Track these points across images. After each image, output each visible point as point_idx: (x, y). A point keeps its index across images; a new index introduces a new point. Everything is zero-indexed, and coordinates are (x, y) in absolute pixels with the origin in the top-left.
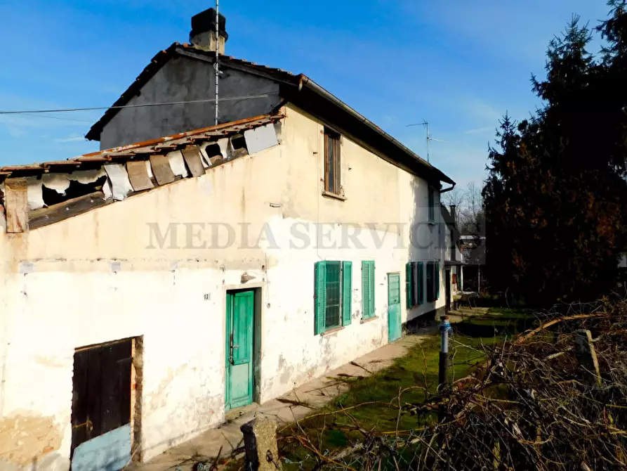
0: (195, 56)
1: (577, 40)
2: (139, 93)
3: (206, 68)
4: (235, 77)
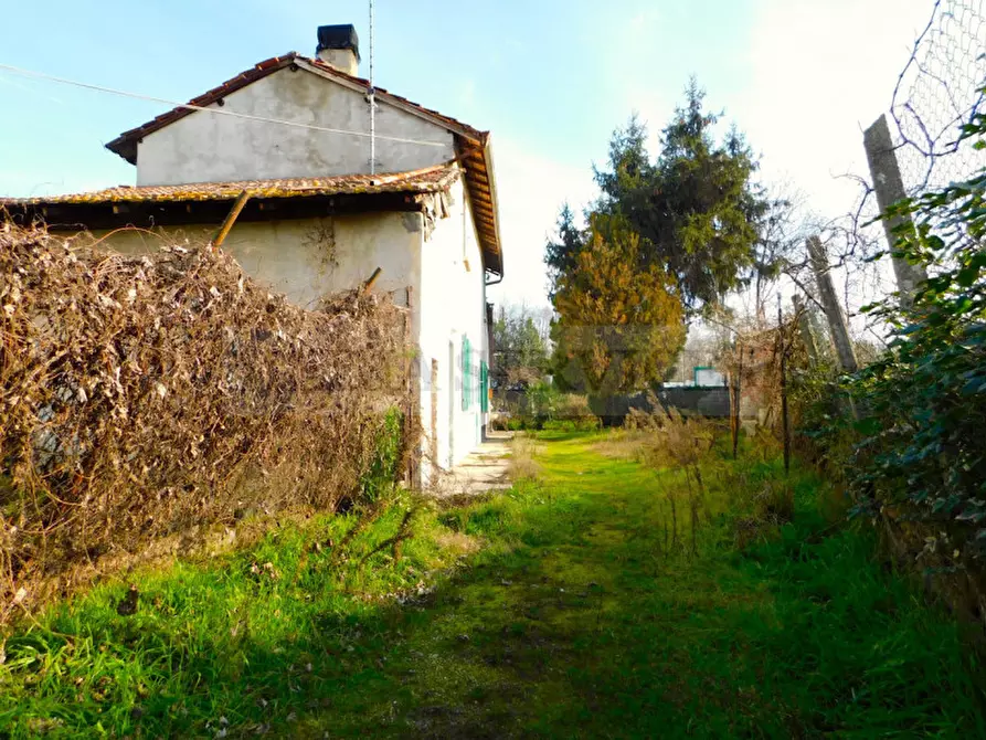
1: (635, 138)
2: (221, 103)
3: (345, 93)
4: (390, 115)
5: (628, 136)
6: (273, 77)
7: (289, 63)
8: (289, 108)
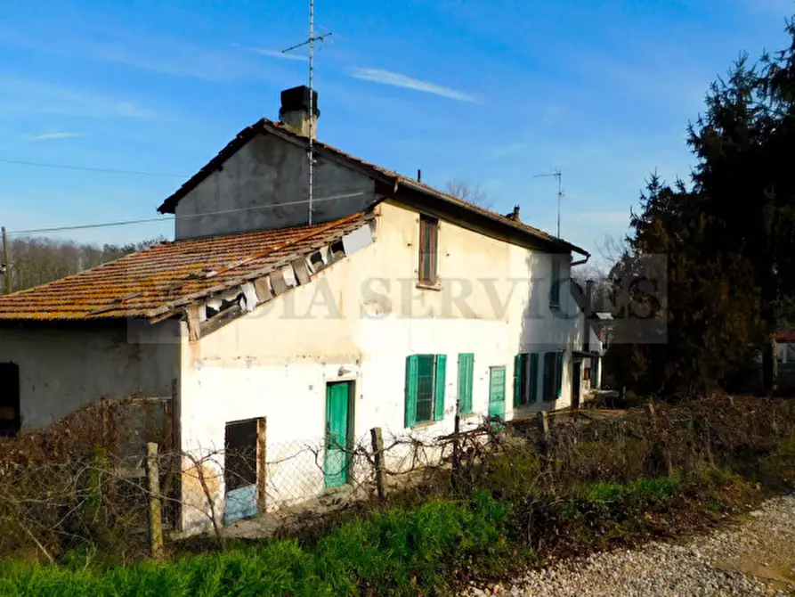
0: (285, 137)
2: (221, 169)
3: (297, 151)
4: (329, 166)
7: (261, 128)
8: (262, 167)
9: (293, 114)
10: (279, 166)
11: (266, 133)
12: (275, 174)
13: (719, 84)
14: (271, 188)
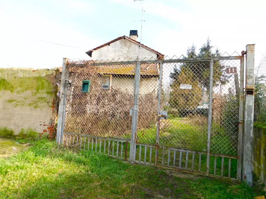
0: (132, 41)
1: (193, 49)
2: (109, 45)
3: (135, 45)
4: (144, 50)
5: (191, 48)
6: (120, 40)
7: (124, 37)
8: (123, 47)
9: (134, 36)
10: (129, 47)
11: (125, 39)
12: (127, 49)
13: (189, 48)
14: (126, 52)
